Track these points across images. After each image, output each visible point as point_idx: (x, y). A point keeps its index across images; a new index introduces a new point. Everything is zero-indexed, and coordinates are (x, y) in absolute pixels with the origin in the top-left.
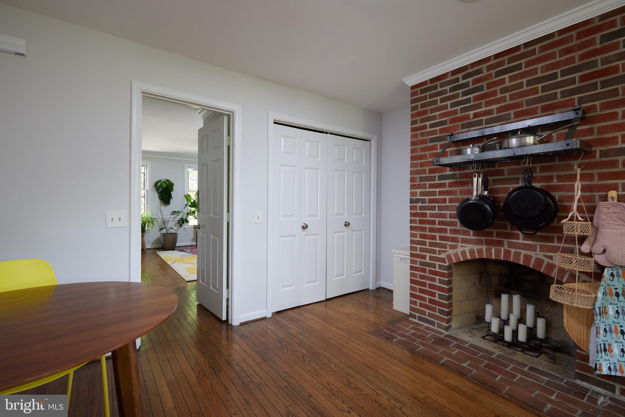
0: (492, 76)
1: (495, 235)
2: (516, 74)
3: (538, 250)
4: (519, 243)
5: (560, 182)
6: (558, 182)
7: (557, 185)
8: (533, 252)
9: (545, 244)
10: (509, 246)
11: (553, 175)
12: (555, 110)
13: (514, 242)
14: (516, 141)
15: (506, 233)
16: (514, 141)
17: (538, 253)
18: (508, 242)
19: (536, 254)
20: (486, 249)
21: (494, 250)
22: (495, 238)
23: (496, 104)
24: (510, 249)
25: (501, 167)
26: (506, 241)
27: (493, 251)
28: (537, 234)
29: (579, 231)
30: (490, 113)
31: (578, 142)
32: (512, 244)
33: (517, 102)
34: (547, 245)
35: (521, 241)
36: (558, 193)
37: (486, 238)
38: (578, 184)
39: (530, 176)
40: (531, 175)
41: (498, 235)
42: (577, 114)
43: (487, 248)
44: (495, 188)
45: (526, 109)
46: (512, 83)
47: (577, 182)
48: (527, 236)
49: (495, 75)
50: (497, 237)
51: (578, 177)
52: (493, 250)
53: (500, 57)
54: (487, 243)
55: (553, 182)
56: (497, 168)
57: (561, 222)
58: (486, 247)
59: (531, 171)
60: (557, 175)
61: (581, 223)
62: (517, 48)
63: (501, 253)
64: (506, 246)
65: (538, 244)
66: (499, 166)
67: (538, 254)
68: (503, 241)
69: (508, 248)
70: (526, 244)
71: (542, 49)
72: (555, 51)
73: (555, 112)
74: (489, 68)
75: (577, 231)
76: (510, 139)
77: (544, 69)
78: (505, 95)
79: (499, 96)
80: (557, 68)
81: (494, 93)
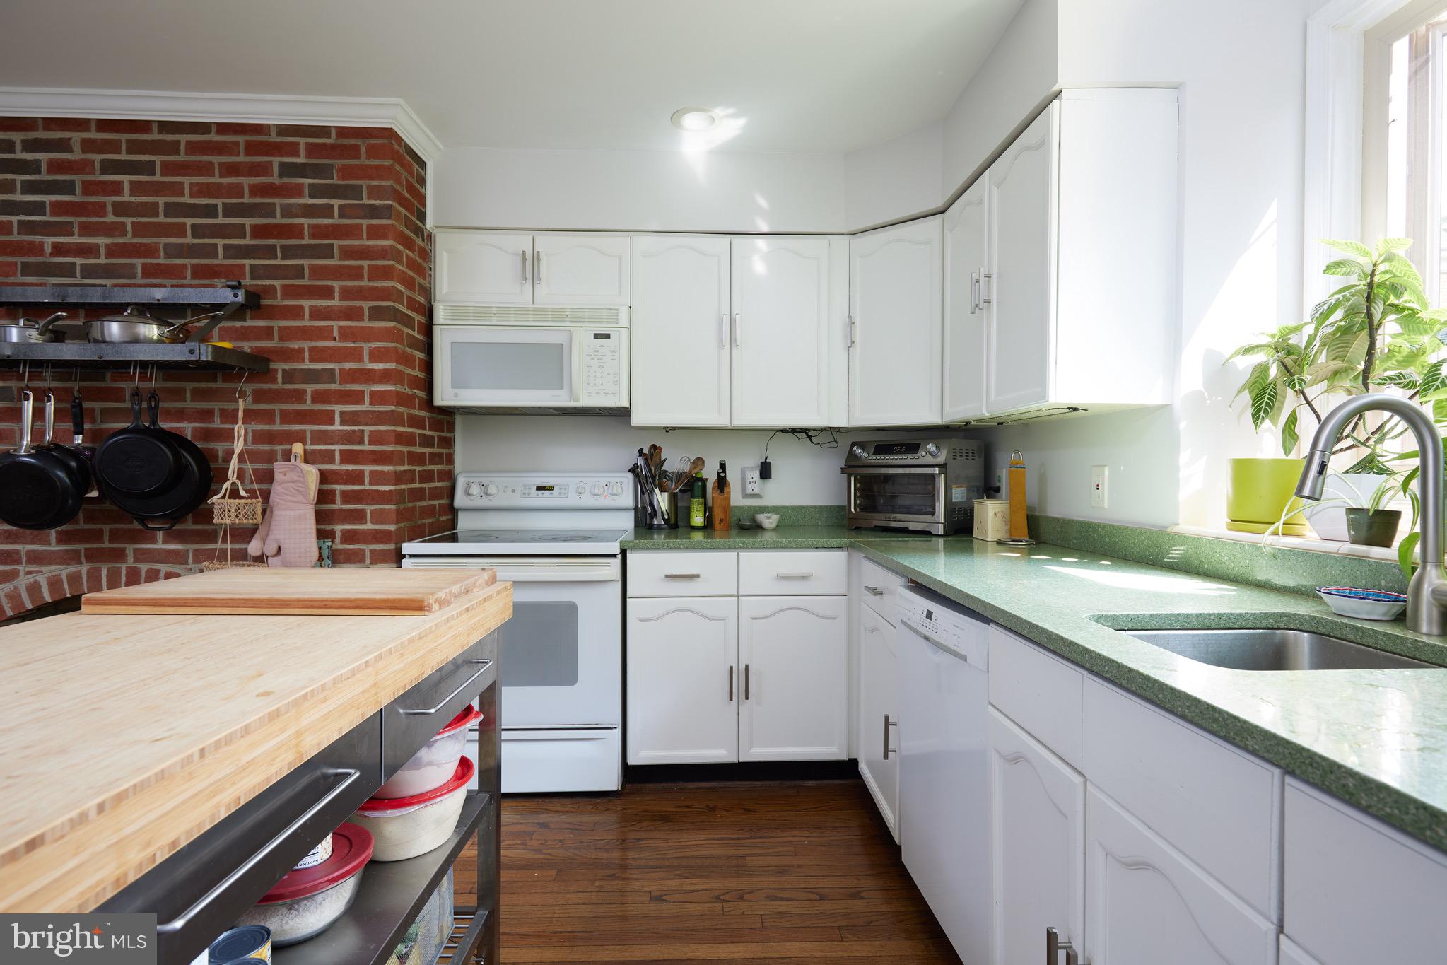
0: (94, 168)
1: (106, 537)
2: (143, 182)
3: (190, 560)
4: (155, 549)
5: (226, 423)
6: (222, 422)
7: (221, 429)
8: (182, 566)
9: (203, 548)
10: (136, 560)
11: (214, 409)
12: (215, 278)
13: (146, 549)
14: (121, 328)
15: (129, 530)
16: (114, 329)
17: (189, 566)
18: (135, 550)
19: (187, 569)
20: (88, 572)
21: (106, 573)
22: (107, 545)
23: (106, 235)
24: (138, 565)
25: (118, 383)
26: (130, 549)
27: (103, 575)
28: (174, 528)
29: (233, 516)
30: (91, 252)
31: (210, 349)
32: (143, 554)
33: (149, 244)
34: (204, 549)
35: (159, 546)
36: (221, 444)
37: (88, 546)
38: (239, 428)
39: (153, 406)
40: (155, 404)
41: (114, 537)
42: (236, 295)
43: (91, 568)
44: (106, 429)
45: (165, 265)
46: (136, 198)
47: (238, 425)
48: (172, 536)
49: (101, 166)
50: (111, 541)
51: (241, 415)
52: (104, 573)
53: (111, 131)
54: (92, 556)
55: (214, 422)
56: (108, 383)
57: (208, 501)
58: (89, 567)
59: (155, 398)
60: (220, 409)
61: (243, 501)
62: (143, 126)
63: (121, 578)
64: (130, 561)
65: (191, 548)
66: (114, 380)
67: (191, 569)
68: (123, 550)
69: (134, 562)
70: (169, 552)
71: (193, 148)
72: (213, 161)
73: (216, 284)
74: (88, 146)
75: (230, 516)
76: (105, 322)
77: (195, 189)
78: (124, 221)
79: (111, 218)
80: (217, 197)
81: (100, 209)
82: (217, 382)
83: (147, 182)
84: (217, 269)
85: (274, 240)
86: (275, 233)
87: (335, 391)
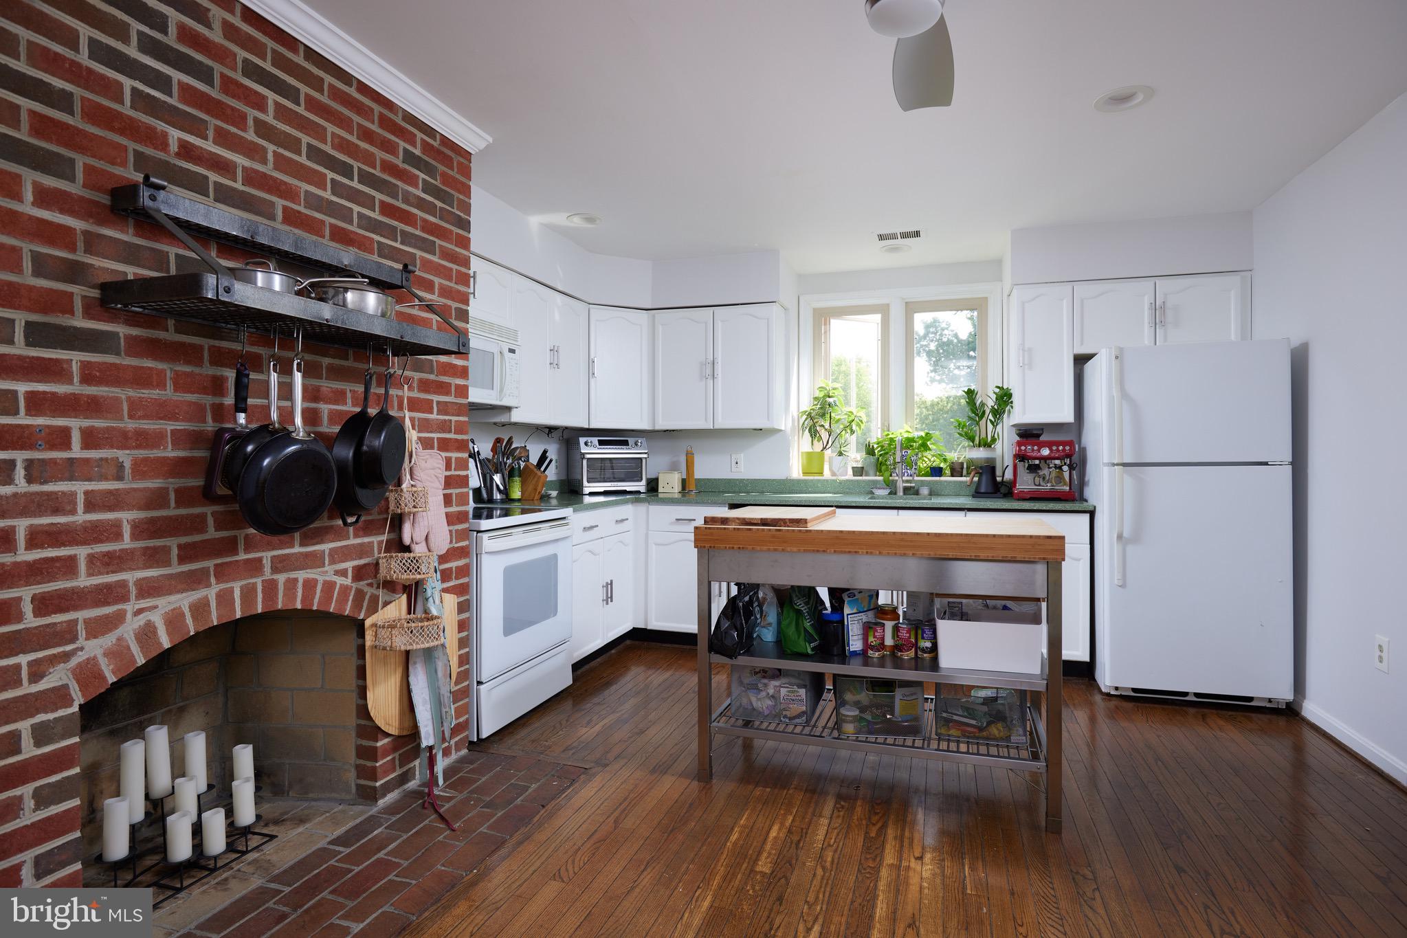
0: (236, 64)
1: (241, 546)
2: (287, 108)
3: (327, 561)
4: (293, 554)
8: (319, 570)
10: (273, 571)
13: (284, 555)
17: (325, 569)
18: (273, 559)
20: (218, 596)
21: (239, 592)
22: (242, 556)
23: (244, 155)
24: (275, 577)
26: (267, 557)
27: (236, 597)
30: (227, 170)
32: (278, 563)
33: (290, 184)
35: (297, 549)
37: (219, 561)
41: (250, 544)
42: (406, 280)
43: (218, 591)
45: (306, 215)
46: (281, 124)
48: (308, 537)
49: (243, 65)
50: (246, 551)
52: (237, 592)
53: (258, 28)
54: (222, 574)
58: (216, 590)
62: (292, 43)
63: (257, 597)
64: (268, 573)
67: (327, 572)
68: (259, 560)
69: (272, 574)
70: (306, 555)
72: (353, 118)
74: (230, 32)
77: (337, 141)
78: (265, 145)
79: (251, 136)
80: (355, 159)
81: (240, 120)
82: (348, 360)
83: (291, 109)
84: (352, 236)
85: (396, 223)
86: (397, 215)
87: (433, 381)
